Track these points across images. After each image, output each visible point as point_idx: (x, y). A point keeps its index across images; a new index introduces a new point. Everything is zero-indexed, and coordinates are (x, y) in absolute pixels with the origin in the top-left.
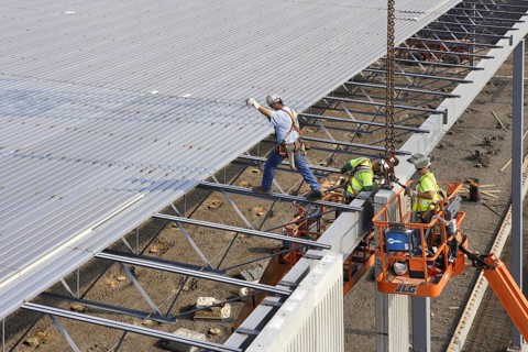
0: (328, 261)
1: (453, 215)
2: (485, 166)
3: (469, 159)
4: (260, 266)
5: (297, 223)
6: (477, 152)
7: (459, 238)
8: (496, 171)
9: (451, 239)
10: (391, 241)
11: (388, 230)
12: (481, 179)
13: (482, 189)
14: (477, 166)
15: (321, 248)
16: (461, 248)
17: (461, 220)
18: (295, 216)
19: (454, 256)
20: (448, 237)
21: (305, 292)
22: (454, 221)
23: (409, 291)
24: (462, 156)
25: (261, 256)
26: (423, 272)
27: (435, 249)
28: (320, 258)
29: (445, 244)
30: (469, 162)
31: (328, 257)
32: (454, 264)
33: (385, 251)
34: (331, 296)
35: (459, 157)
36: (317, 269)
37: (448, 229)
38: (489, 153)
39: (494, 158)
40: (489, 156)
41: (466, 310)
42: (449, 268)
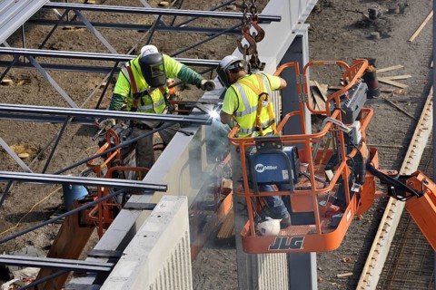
0: (165, 210)
1: (355, 115)
2: (384, 36)
3: (358, 25)
4: (30, 243)
5: (105, 156)
6: (372, 12)
7: (365, 152)
8: (402, 42)
9: (353, 154)
10: (260, 168)
11: (254, 150)
12: (379, 58)
13: (382, 75)
14: (372, 38)
15: (152, 191)
16: (370, 169)
17: (367, 122)
18: (101, 144)
19: (359, 181)
20: (349, 151)
21: (135, 263)
22: (357, 124)
23: (292, 246)
24: (348, 22)
25: (29, 226)
26: (313, 214)
27: (329, 173)
28: (151, 207)
29: (344, 164)
30: (359, 31)
31: (165, 203)
32: (358, 196)
33: (251, 186)
34: (174, 266)
35: (342, 23)
36: (148, 225)
37: (349, 138)
38: (391, 12)
39: (400, 19)
40: (391, 17)
41: (364, 275)
42: (352, 203)
